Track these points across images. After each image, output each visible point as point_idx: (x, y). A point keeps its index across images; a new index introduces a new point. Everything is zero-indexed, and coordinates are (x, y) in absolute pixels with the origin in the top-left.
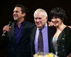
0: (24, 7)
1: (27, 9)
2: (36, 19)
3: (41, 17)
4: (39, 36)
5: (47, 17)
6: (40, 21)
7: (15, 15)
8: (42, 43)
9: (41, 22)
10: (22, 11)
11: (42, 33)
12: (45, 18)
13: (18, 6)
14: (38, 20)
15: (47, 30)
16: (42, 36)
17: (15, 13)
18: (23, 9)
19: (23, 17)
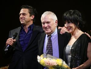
0: (32, 8)
1: (35, 10)
2: (44, 23)
3: (49, 21)
4: (48, 44)
5: (57, 21)
6: (48, 26)
7: (21, 18)
8: (52, 52)
9: (50, 27)
10: (30, 13)
11: (51, 40)
12: (55, 22)
13: (25, 8)
14: (46, 25)
15: (57, 37)
16: (51, 44)
17: (21, 16)
18: (30, 10)
19: (32, 20)
